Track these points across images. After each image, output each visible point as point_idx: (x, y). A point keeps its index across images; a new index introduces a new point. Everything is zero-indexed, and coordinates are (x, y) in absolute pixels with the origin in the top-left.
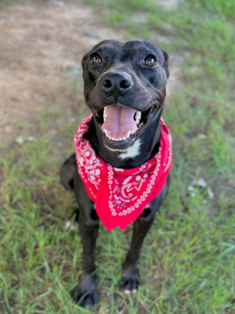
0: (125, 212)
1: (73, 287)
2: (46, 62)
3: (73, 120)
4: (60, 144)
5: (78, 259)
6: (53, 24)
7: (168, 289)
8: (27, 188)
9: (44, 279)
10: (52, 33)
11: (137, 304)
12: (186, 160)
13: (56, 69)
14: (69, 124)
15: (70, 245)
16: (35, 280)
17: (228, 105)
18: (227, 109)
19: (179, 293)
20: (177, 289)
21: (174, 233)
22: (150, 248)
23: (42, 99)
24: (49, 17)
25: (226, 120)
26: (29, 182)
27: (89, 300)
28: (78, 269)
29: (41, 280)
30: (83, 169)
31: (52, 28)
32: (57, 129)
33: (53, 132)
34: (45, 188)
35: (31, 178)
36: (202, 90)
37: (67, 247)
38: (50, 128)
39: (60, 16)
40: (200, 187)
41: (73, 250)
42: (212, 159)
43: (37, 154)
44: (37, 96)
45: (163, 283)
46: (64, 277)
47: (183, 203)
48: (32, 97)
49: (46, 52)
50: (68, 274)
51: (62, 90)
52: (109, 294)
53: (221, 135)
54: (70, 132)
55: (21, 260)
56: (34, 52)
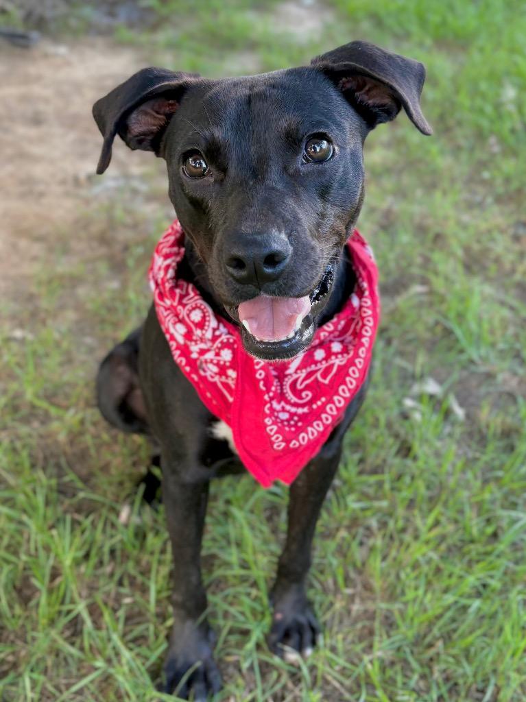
0: (303, 438)
1: (154, 657)
2: (39, 171)
3: (114, 285)
4: (89, 340)
5: (159, 592)
6: (48, 93)
7: (389, 636)
8: (18, 445)
9: (82, 649)
10: (47, 109)
11: (320, 683)
12: (389, 342)
13: (63, 182)
14: (107, 295)
15: (138, 562)
16: (57, 653)
17: (466, 218)
18: (465, 227)
19: (416, 642)
20: (411, 634)
21: (384, 504)
22: (332, 545)
23: (37, 249)
24: (38, 79)
25: (467, 250)
26: (23, 430)
27: (198, 687)
28: (162, 617)
29: (74, 651)
30: (185, 351)
31: (46, 101)
32: (79, 307)
33: (71, 315)
34: (62, 437)
35: (26, 420)
36: (401, 194)
37: (131, 567)
38: (62, 308)
39: (63, 74)
40: (432, 397)
41: (146, 572)
42: (448, 332)
43: (37, 366)
44: (23, 243)
45: (377, 625)
46: (130, 637)
47: (397, 436)
48: (14, 246)
49: (36, 150)
50: (138, 630)
51: (83, 223)
52: (245, 666)
53: (461, 281)
54: (111, 310)
55: (18, 610)
56: (9, 151)
